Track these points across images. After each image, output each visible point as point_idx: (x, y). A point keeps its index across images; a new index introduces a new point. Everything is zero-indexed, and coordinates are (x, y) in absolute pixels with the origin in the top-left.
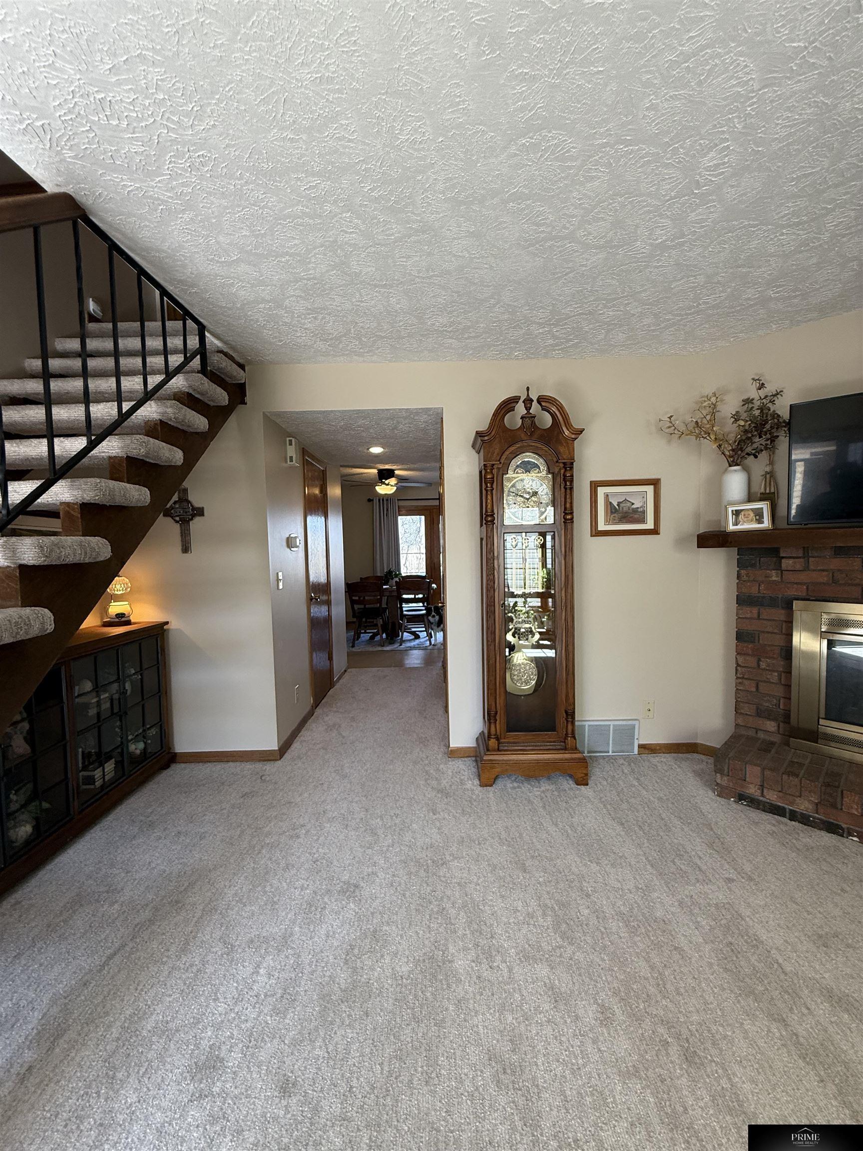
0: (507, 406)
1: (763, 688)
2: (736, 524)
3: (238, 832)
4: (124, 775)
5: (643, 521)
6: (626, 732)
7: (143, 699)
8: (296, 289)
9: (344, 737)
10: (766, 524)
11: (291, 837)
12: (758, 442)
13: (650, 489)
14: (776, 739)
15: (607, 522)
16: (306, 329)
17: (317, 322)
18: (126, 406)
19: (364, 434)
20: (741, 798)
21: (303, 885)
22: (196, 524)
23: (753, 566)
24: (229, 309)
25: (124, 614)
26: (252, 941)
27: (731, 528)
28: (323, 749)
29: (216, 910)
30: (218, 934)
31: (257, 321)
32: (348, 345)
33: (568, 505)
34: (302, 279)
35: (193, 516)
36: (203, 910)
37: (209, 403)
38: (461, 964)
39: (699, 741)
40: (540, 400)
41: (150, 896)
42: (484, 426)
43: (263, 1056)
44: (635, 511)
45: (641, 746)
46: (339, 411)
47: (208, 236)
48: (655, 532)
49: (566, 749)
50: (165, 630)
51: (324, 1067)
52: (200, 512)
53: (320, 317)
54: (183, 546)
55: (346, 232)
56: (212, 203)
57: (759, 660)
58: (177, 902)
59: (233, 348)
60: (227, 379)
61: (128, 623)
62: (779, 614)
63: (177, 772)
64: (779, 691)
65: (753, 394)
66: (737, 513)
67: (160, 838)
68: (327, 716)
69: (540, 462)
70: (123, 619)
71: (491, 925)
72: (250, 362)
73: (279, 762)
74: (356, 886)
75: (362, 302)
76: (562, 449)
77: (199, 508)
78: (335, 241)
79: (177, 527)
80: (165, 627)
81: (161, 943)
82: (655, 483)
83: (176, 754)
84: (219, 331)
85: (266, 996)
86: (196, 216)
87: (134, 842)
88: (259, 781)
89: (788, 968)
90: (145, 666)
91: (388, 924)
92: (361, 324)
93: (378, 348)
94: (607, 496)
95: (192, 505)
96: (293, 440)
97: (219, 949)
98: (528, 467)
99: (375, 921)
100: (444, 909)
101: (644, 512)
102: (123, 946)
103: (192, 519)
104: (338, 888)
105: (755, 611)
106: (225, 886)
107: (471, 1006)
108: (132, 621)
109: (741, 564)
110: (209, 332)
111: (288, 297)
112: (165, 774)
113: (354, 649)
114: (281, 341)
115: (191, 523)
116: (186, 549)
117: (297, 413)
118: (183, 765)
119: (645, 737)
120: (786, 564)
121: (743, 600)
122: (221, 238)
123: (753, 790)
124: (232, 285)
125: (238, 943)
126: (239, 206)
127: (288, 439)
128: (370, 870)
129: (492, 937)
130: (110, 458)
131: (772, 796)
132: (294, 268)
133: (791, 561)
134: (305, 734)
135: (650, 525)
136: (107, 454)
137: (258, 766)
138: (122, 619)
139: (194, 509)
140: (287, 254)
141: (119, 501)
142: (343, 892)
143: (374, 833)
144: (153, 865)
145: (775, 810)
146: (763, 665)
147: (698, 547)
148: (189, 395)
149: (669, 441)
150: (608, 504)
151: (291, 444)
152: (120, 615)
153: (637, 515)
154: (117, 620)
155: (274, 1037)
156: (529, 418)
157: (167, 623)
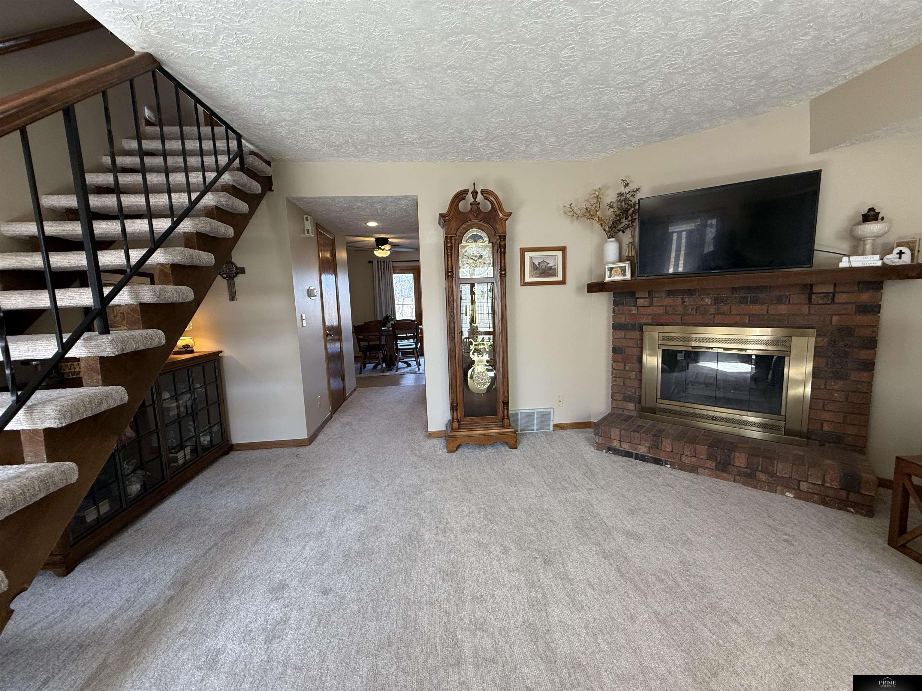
0: (460, 196)
1: (628, 382)
2: (610, 277)
3: (284, 486)
4: (198, 456)
5: (555, 275)
6: (545, 416)
7: (207, 405)
8: (308, 114)
9: (354, 430)
10: (628, 276)
11: (321, 486)
12: (625, 222)
13: (559, 253)
14: (634, 414)
15: (532, 276)
16: (316, 139)
17: (324, 135)
18: (194, 196)
19: (362, 213)
20: (609, 449)
21: (330, 508)
22: (239, 280)
23: (622, 304)
24: (260, 125)
25: (189, 345)
26: (299, 536)
27: (607, 279)
28: (340, 437)
29: (274, 524)
30: (277, 534)
31: (281, 133)
32: (347, 150)
33: (503, 265)
34: (313, 108)
35: (237, 274)
36: (266, 524)
37: (247, 192)
38: (427, 536)
39: (592, 420)
40: (483, 192)
41: (229, 521)
42: (444, 210)
43: (311, 581)
44: (550, 268)
45: (555, 425)
46: (343, 197)
47: (246, 80)
48: (563, 282)
49: (503, 426)
50: (220, 357)
51: (347, 582)
52: (242, 271)
53: (326, 131)
54: (230, 296)
55: (342, 82)
56: (251, 62)
57: (625, 365)
58: (248, 522)
59: (261, 150)
60: (258, 173)
61: (192, 352)
62: (636, 335)
63: (234, 456)
64: (636, 384)
65: (623, 190)
66: (611, 269)
67: (230, 492)
68: (342, 418)
69: (484, 235)
70: (189, 349)
71: (447, 519)
72: (274, 160)
73: (310, 446)
74: (364, 507)
75: (355, 123)
76: (498, 226)
77: (241, 268)
78: (335, 87)
79: (225, 282)
80: (220, 355)
81: (240, 541)
82: (563, 249)
83: (233, 445)
84: (252, 139)
85: (310, 558)
86: (239, 69)
87: (211, 495)
88: (296, 457)
89: (610, 524)
90: (207, 382)
91: (384, 522)
92: (356, 137)
93: (369, 153)
94: (531, 258)
95: (235, 266)
96: (309, 217)
97: (279, 541)
98: (476, 238)
99: (376, 522)
100: (418, 513)
101: (555, 269)
102: (216, 544)
103: (236, 276)
104: (353, 508)
105: (623, 333)
106: (279, 512)
107: (431, 553)
108: (195, 351)
109: (615, 303)
110: (245, 139)
111: (303, 119)
112: (226, 458)
113: (361, 375)
114: (298, 146)
115: (235, 279)
116: (233, 298)
117: (311, 198)
118: (239, 452)
119: (558, 419)
120: (640, 302)
121: (617, 327)
122: (255, 82)
123: (616, 444)
124: (263, 110)
125: (290, 537)
126: (269, 65)
127: (305, 216)
128: (373, 499)
129: (447, 524)
130: (184, 233)
131: (626, 447)
132: (307, 101)
133: (642, 300)
134: (327, 430)
135: (559, 278)
136: (182, 231)
137: (294, 449)
138: (187, 349)
139: (237, 268)
140: (302, 93)
141: (196, 262)
142: (356, 510)
143: (375, 481)
144: (228, 505)
145: (628, 455)
146: (627, 368)
147: (588, 292)
148: (233, 186)
149: (572, 221)
150: (532, 264)
151: (307, 220)
152: (187, 346)
153: (549, 271)
154: (184, 350)
155: (317, 574)
156: (475, 204)
157: (221, 352)
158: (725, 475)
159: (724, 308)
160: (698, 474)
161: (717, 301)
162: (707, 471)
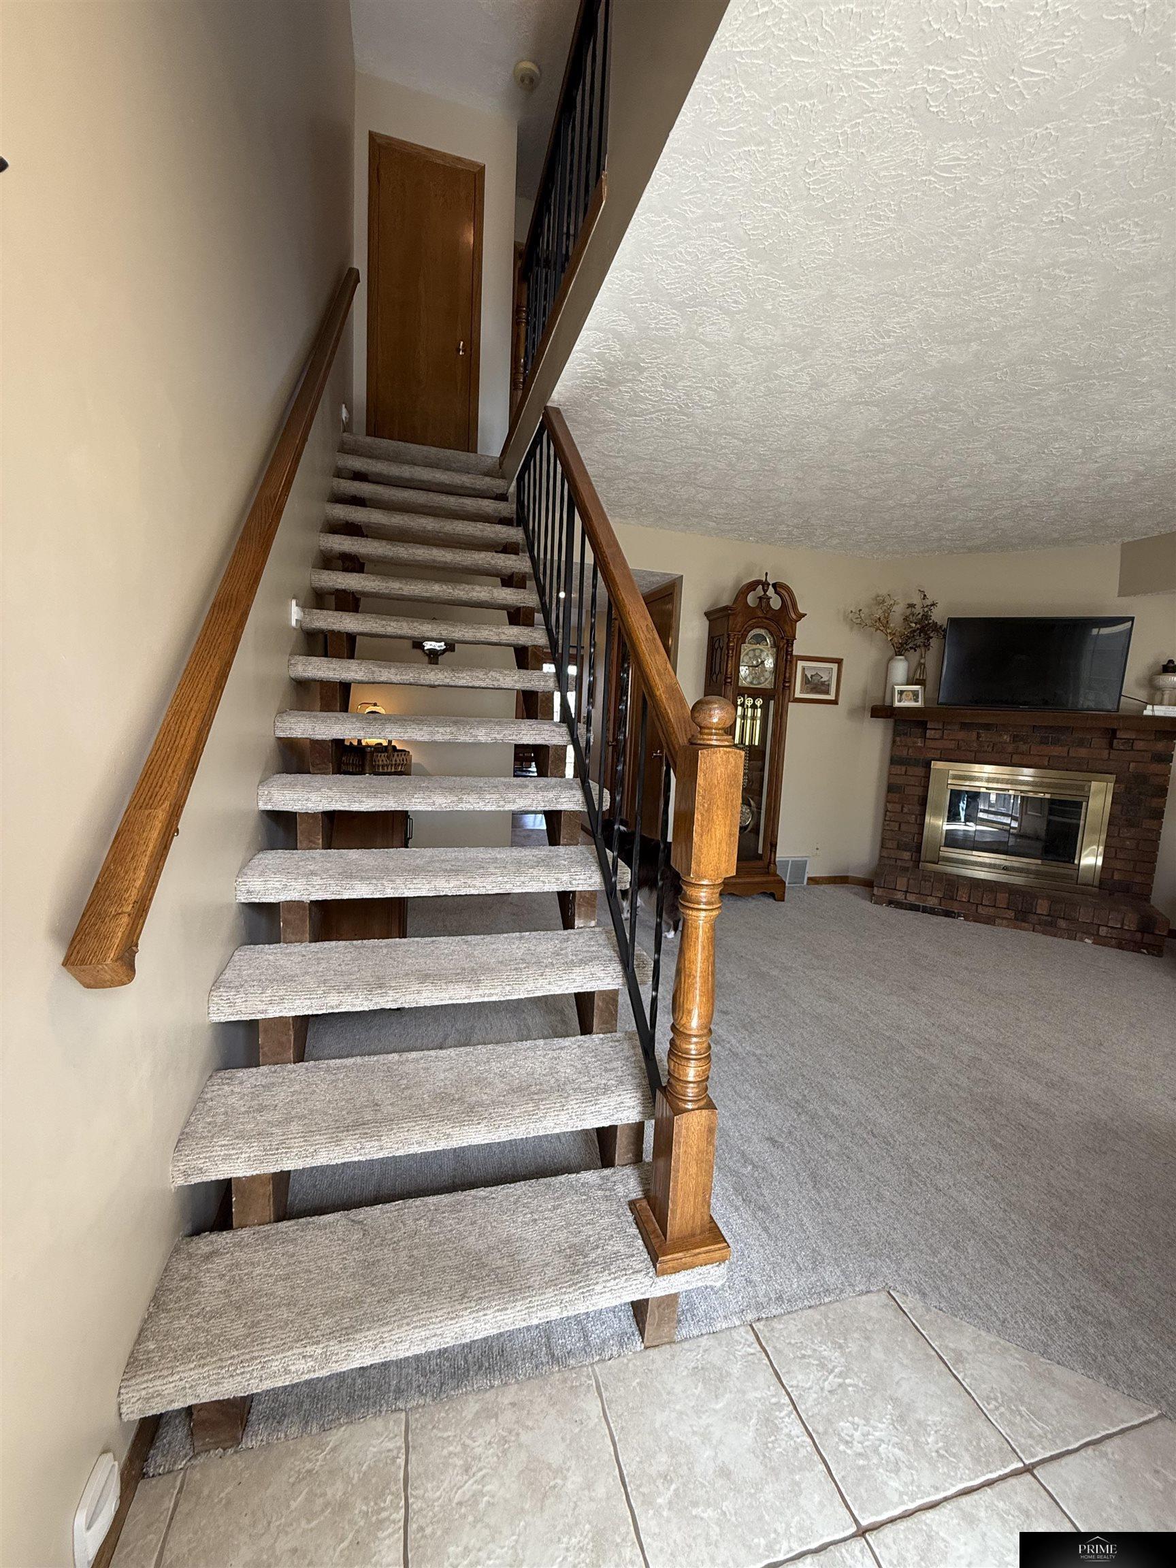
0: (752, 586)
1: (904, 827)
2: (900, 701)
5: (827, 693)
6: (800, 866)
10: (919, 704)
12: (919, 641)
13: (835, 666)
14: (910, 864)
15: (802, 692)
20: (890, 903)
23: (905, 734)
27: (897, 704)
33: (787, 675)
39: (850, 874)
40: (774, 585)
44: (823, 683)
45: (809, 879)
48: (835, 702)
49: (768, 873)
57: (903, 807)
62: (920, 771)
64: (915, 829)
65: (917, 600)
66: (901, 692)
69: (769, 636)
76: (787, 628)
82: (839, 662)
94: (804, 669)
98: (759, 639)
101: (829, 685)
105: (904, 769)
109: (896, 733)
119: (811, 872)
120: (929, 733)
121: (894, 761)
123: (899, 896)
133: (933, 732)
135: (832, 697)
146: (905, 810)
147: (872, 717)
149: (851, 628)
150: (804, 676)
153: (822, 687)
156: (764, 599)
158: (1023, 924)
159: (1024, 748)
160: (994, 925)
161: (1015, 738)
162: (1005, 922)
